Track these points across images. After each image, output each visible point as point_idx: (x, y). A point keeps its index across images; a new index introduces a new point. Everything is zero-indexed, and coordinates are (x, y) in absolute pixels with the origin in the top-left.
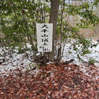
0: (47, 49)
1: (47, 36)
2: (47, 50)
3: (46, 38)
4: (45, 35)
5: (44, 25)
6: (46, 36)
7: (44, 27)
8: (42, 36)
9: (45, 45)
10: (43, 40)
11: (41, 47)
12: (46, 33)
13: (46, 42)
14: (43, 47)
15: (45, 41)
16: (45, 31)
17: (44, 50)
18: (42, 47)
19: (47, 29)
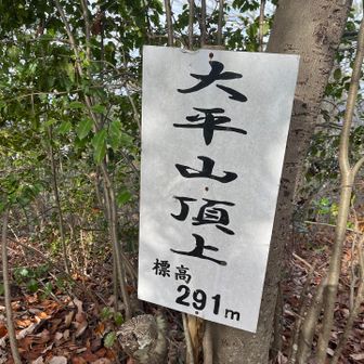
0: (217, 298)
1: (230, 177)
2: (210, 303)
3: (218, 191)
4: (208, 164)
5: (207, 70)
6: (218, 171)
7: (205, 81)
8: (183, 170)
9: (197, 252)
10: (185, 209)
11: (165, 264)
12: (223, 148)
13: (209, 233)
14: (182, 273)
15: (200, 220)
16: (211, 123)
17: (190, 299)
18: (173, 270)
19: (231, 109)
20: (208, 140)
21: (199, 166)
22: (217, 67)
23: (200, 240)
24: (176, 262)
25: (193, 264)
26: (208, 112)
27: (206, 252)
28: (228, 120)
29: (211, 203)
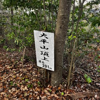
0: (48, 66)
1: (47, 49)
3: (46, 51)
4: (44, 47)
5: (43, 34)
7: (42, 36)
8: (41, 47)
9: (45, 59)
10: (42, 53)
11: (40, 61)
12: (46, 44)
13: (46, 56)
15: (44, 55)
17: (44, 66)
18: (42, 62)
19: (46, 39)
20: (44, 43)
21: (43, 47)
22: (44, 34)
23: (45, 58)
24: (42, 61)
25: (44, 61)
26: (44, 40)
27: (46, 59)
28: (46, 41)
29: (46, 52)
